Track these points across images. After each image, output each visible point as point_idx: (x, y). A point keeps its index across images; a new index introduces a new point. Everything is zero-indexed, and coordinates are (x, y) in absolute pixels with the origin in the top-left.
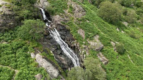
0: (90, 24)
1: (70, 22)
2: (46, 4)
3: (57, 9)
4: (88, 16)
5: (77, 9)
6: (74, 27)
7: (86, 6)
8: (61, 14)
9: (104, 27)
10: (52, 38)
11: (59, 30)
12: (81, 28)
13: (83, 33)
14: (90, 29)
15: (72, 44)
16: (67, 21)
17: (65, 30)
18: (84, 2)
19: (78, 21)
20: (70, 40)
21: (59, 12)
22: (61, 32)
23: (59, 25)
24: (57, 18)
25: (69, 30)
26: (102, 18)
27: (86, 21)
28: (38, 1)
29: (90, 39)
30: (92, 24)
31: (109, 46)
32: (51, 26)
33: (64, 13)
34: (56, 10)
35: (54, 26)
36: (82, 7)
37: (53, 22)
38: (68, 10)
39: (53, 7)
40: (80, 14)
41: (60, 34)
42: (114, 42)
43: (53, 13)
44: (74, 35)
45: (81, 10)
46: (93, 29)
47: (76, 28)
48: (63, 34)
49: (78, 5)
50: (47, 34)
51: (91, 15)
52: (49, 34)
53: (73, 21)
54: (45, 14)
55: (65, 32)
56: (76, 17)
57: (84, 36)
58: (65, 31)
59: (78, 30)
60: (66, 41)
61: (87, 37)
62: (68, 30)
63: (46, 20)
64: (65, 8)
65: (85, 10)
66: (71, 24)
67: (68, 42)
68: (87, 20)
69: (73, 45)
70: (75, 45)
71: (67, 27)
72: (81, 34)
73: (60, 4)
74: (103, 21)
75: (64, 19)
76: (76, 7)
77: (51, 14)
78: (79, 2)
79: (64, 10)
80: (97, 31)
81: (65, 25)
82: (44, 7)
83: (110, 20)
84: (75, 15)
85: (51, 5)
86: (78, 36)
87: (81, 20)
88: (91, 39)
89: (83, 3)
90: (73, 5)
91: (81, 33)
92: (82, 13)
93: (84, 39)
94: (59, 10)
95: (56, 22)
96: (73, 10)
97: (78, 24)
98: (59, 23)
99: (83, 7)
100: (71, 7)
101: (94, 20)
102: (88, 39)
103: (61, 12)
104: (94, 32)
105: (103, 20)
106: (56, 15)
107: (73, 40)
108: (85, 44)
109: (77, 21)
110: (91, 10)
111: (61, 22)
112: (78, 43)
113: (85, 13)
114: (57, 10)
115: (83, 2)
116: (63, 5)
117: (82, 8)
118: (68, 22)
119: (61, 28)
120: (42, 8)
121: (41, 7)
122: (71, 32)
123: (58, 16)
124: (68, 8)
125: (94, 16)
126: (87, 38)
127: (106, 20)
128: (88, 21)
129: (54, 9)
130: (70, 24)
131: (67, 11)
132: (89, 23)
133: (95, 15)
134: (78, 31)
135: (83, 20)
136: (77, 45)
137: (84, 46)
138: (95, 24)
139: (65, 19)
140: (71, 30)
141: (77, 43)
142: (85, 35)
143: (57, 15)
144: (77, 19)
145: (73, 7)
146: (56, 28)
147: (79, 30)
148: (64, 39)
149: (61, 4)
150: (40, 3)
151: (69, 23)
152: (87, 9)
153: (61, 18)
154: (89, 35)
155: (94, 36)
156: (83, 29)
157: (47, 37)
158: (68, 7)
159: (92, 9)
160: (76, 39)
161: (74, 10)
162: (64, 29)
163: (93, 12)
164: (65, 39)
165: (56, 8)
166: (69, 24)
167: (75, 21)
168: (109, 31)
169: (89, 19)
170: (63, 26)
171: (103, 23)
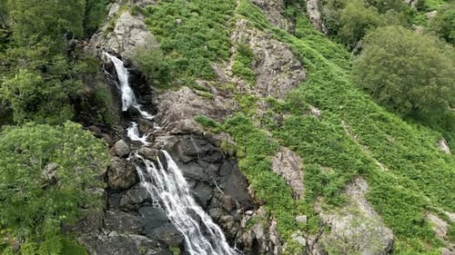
0: (327, 123)
1: (240, 120)
2: (140, 37)
3: (185, 59)
4: (318, 88)
5: (270, 60)
6: (253, 140)
7: (304, 44)
8: (200, 83)
9: (388, 136)
10: (148, 201)
11: (188, 159)
12: (287, 146)
13: (296, 169)
14: (328, 149)
15: (243, 230)
16: (224, 112)
17: (215, 157)
18: (297, 30)
19: (275, 111)
20: (235, 208)
21: (193, 72)
22: (194, 169)
23: (188, 132)
24: (180, 100)
25: (235, 154)
26: (375, 95)
27: (308, 110)
28: (104, 28)
29: (330, 203)
30: (334, 126)
31: (422, 236)
32: (152, 139)
33: (214, 77)
34: (181, 63)
35: (163, 139)
36: (290, 49)
37: (161, 118)
38: (232, 63)
39: (167, 50)
40: (284, 79)
41: (188, 177)
42: (442, 216)
43: (165, 78)
44: (254, 182)
45: (285, 63)
46: (339, 150)
47: (267, 144)
48: (206, 179)
49: (275, 44)
50: (124, 184)
51: (327, 83)
52: (138, 180)
53: (252, 111)
54: (132, 83)
55: (212, 166)
56: (265, 95)
57: (299, 186)
58: (215, 163)
59: (272, 154)
60: (216, 212)
61: (316, 193)
62: (228, 156)
63: (131, 108)
64: (220, 56)
65: (301, 61)
66: (242, 125)
67: (225, 218)
68: (311, 107)
69: (247, 237)
70: (260, 234)
71: (225, 141)
72: (289, 173)
73: (200, 37)
74: (381, 110)
75: (210, 106)
76: (266, 52)
77: (155, 85)
78: (277, 27)
79: (215, 66)
80: (359, 161)
81: (217, 133)
82: (128, 52)
83: (408, 104)
84: (261, 85)
85: (159, 41)
86: (274, 185)
87: (286, 109)
88: (335, 200)
89: (294, 34)
90: (252, 44)
91: (288, 167)
92: (291, 76)
93: (302, 198)
94: (191, 66)
95: (175, 118)
96: (254, 62)
97: (273, 128)
98: (188, 122)
99: (296, 51)
100: (245, 53)
101: (341, 103)
102: (321, 199)
103: (203, 73)
104: (344, 165)
105: (380, 104)
106: (177, 87)
107: (252, 205)
108: (307, 229)
109: (270, 110)
110: (327, 62)
111: (199, 121)
112: (274, 223)
113: (303, 73)
114: (182, 66)
115: (294, 27)
116: (213, 44)
117: (291, 56)
118: (229, 118)
119: (198, 150)
120: (120, 58)
121: (114, 54)
122: (242, 163)
123: (186, 91)
124: (231, 54)
125: (339, 88)
126: (314, 197)
127: (391, 104)
128: (315, 110)
129: (171, 60)
130: (241, 128)
131: (225, 70)
132: (321, 117)
133: (344, 83)
134: (276, 161)
135: (296, 106)
136: (266, 231)
137: (302, 241)
138: (347, 122)
139: (219, 104)
140: (240, 153)
141: (269, 221)
142: (307, 178)
143: (184, 87)
144: (271, 103)
145: (255, 52)
146: (173, 151)
147: (279, 154)
148: (209, 202)
149: (204, 39)
150: (114, 35)
151: (233, 124)
152: (312, 58)
153: (197, 101)
154: (325, 182)
155: (347, 183)
156: (295, 150)
157: (125, 199)
158: (233, 50)
159: (328, 57)
160: (265, 203)
161: (259, 63)
162: (207, 153)
163: (335, 69)
164: (215, 200)
165: (180, 58)
166: (232, 129)
167: (261, 112)
168: (409, 158)
169: (321, 101)
170: (208, 140)
171: (381, 118)
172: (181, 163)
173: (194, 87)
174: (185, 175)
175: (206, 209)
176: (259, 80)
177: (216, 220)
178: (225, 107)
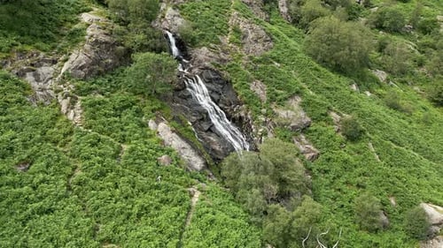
0: (282, 70)
1: (234, 65)
2: (179, 21)
3: (204, 33)
4: (279, 52)
5: (251, 36)
6: (241, 75)
7: (275, 28)
8: (212, 45)
10: (190, 96)
11: (208, 81)
12: (259, 79)
13: (262, 90)
14: (281, 82)
15: (235, 113)
16: (225, 61)
17: (221, 82)
18: (271, 20)
19: (253, 62)
20: (231, 105)
21: (208, 40)
22: (210, 85)
23: (207, 68)
24: (202, 53)
25: (231, 81)
26: (315, 58)
27: (271, 63)
28: (160, 16)
29: (279, 104)
30: (286, 72)
32: (190, 70)
33: (220, 43)
34: (202, 35)
35: (196, 70)
36: (265, 30)
37: (193, 62)
38: (229, 36)
39: (195, 28)
40: (259, 46)
41: (209, 89)
42: (338, 113)
43: (194, 43)
44: (241, 94)
45: (261, 38)
46: (287, 82)
47: (247, 76)
48: (216, 90)
49: (255, 27)
50: (180, 88)
51: (286, 50)
52: (185, 87)
53: (240, 61)
54: (177, 45)
55: (219, 85)
56: (247, 54)
57: (265, 98)
58: (221, 84)
59: (250, 82)
60: (221, 105)
61: (272, 100)
62: (227, 82)
64: (222, 33)
65: (271, 37)
66: (234, 67)
67: (226, 107)
68: (274, 62)
69: (237, 115)
70: (243, 114)
71: (226, 74)
72: (258, 91)
73: (211, 22)
75: (218, 57)
76: (249, 31)
77: (188, 46)
78: (258, 17)
79: (220, 37)
80: (297, 88)
81: (221, 70)
82: (174, 28)
84: (245, 49)
86: (250, 95)
87: (259, 62)
88: (281, 103)
89: (269, 22)
90: (241, 26)
91: (259, 89)
92: (264, 45)
93: (265, 102)
94: (207, 37)
95: (200, 62)
96: (242, 37)
97: (252, 70)
98: (207, 64)
99: (268, 31)
100: (236, 31)
101: (293, 61)
102: (274, 103)
103: (213, 40)
104: (289, 89)
105: (318, 63)
106: (200, 47)
107: (239, 103)
108: (266, 115)
109: (250, 61)
110: (288, 39)
111: (212, 64)
112: (250, 112)
113: (271, 44)
114: (202, 37)
115: (269, 18)
116: (219, 25)
117: (264, 34)
118: (228, 64)
119: (212, 77)
122: (234, 85)
123: (205, 49)
124: (228, 32)
125: (293, 52)
127: (323, 62)
128: (276, 64)
129: (195, 33)
130: (234, 69)
131: (226, 40)
132: (279, 68)
133: (296, 50)
134: (252, 85)
135: (265, 60)
136: (246, 114)
137: (264, 119)
138: (295, 71)
139: (222, 56)
140: (233, 81)
141: (248, 111)
142: (268, 93)
143: (204, 47)
144: (251, 58)
146: (201, 76)
147: (254, 83)
148: (218, 100)
149: (213, 23)
150: (166, 20)
151: (230, 66)
152: (278, 36)
153: (211, 54)
154: (277, 95)
155: (289, 97)
156: (263, 81)
157: (180, 93)
158: (230, 29)
159: (290, 37)
160: (246, 103)
161: (245, 37)
162: (217, 79)
163: (292, 42)
164: (221, 100)
165: (201, 33)
166: (229, 69)
167: (245, 62)
168: (328, 88)
169: (281, 59)
170: (217, 73)
171: (316, 69)
172: (205, 82)
173: (209, 47)
174: (207, 87)
175: (217, 104)
176: (245, 46)
177: (221, 108)
178: (226, 58)
